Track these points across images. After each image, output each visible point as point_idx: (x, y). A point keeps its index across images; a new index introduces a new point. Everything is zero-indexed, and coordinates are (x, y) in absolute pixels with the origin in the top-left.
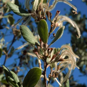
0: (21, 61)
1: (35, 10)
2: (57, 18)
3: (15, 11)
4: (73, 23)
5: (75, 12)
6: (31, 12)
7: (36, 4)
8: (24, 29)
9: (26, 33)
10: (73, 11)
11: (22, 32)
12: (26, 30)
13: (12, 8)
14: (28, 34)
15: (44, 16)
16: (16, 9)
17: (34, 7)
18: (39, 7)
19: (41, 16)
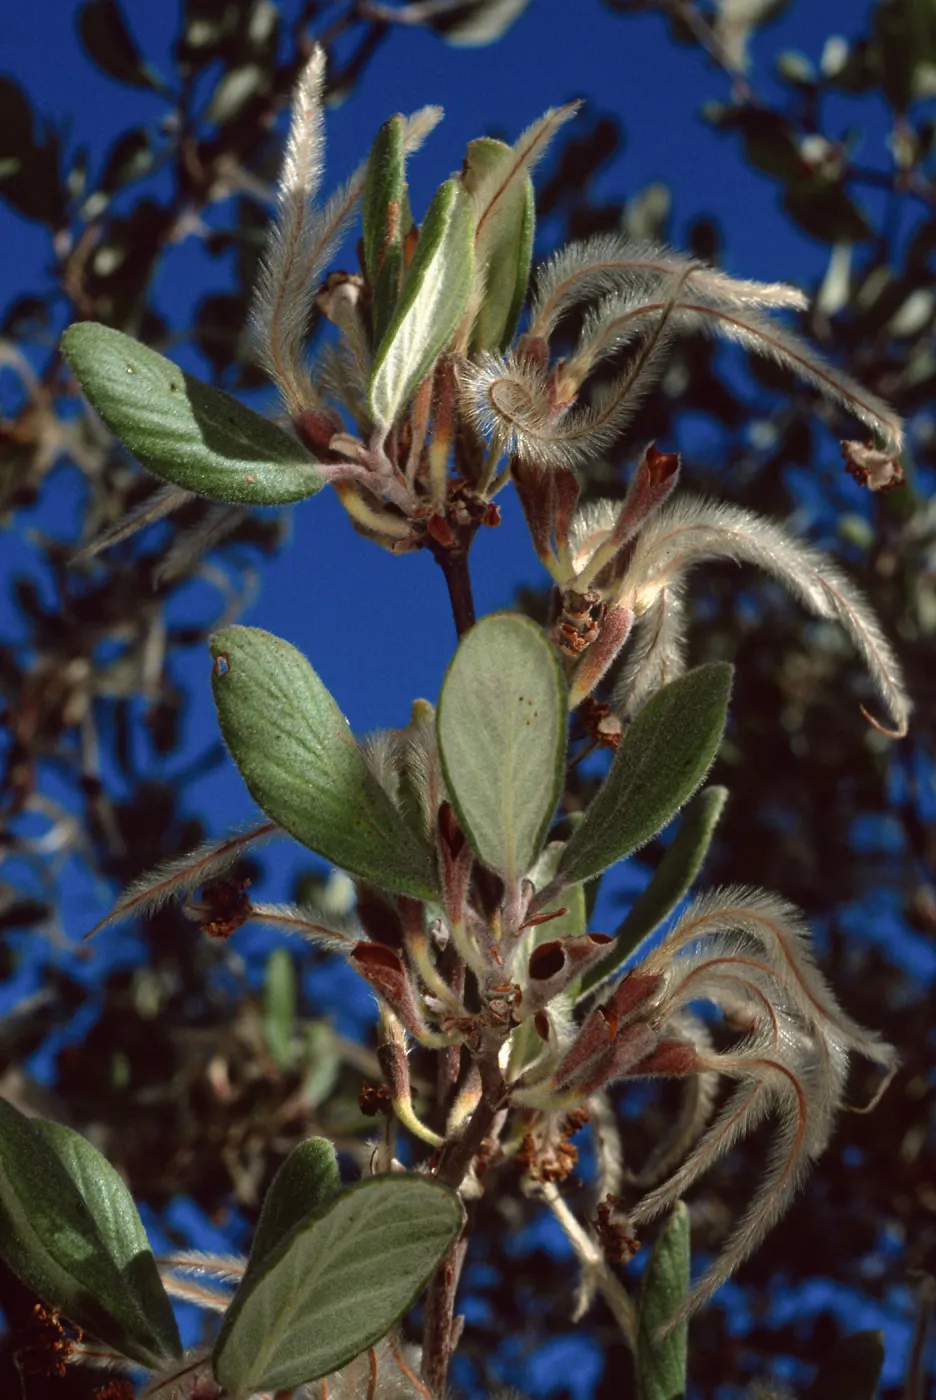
1: (386, 422)
2: (636, 538)
3: (147, 442)
7: (400, 360)
8: (261, 686)
9: (278, 737)
10: (859, 452)
11: (239, 723)
12: (281, 690)
13: (119, 401)
14: (308, 743)
15: (481, 492)
16: (165, 413)
17: (377, 399)
18: (432, 381)
19: (449, 491)
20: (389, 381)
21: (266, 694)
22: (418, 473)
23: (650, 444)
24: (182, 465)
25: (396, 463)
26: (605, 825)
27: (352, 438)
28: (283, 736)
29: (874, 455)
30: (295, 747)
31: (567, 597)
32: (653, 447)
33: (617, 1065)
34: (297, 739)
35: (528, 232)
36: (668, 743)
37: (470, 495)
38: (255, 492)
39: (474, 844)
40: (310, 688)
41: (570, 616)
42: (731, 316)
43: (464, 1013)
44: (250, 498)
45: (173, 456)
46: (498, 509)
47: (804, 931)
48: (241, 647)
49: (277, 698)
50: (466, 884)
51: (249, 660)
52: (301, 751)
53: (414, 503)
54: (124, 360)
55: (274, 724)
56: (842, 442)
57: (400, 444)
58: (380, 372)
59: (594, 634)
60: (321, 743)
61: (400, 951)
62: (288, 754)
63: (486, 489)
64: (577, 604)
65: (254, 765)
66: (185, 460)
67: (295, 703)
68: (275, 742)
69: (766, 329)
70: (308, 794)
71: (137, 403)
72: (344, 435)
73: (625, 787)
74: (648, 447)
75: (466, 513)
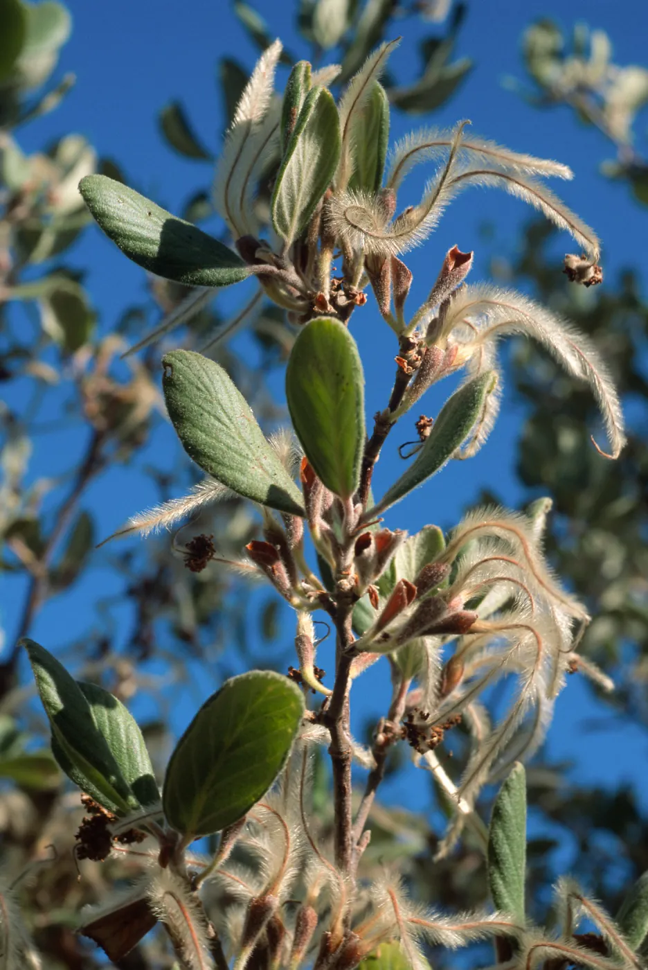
0: (143, 618)
1: (290, 240)
3: (131, 243)
4: (573, 349)
5: (585, 263)
6: (258, 255)
8: (192, 384)
9: (202, 415)
11: (177, 405)
12: (205, 387)
13: (113, 218)
14: (222, 420)
15: (354, 285)
16: (143, 227)
17: (278, 220)
19: (333, 284)
20: (286, 209)
21: (195, 389)
23: (454, 246)
28: (206, 415)
30: (213, 420)
31: (401, 342)
32: (456, 248)
34: (214, 416)
35: (384, 127)
37: (347, 287)
38: (202, 278)
40: (225, 387)
44: (198, 282)
45: (148, 253)
48: (180, 361)
49: (202, 391)
51: (185, 368)
52: (217, 423)
53: (309, 289)
54: (118, 195)
55: (199, 406)
58: (277, 202)
59: (418, 363)
60: (230, 420)
62: (208, 425)
65: (186, 430)
67: (214, 394)
68: (199, 417)
70: (221, 449)
71: (124, 220)
72: (264, 249)
74: (452, 249)
75: (344, 298)
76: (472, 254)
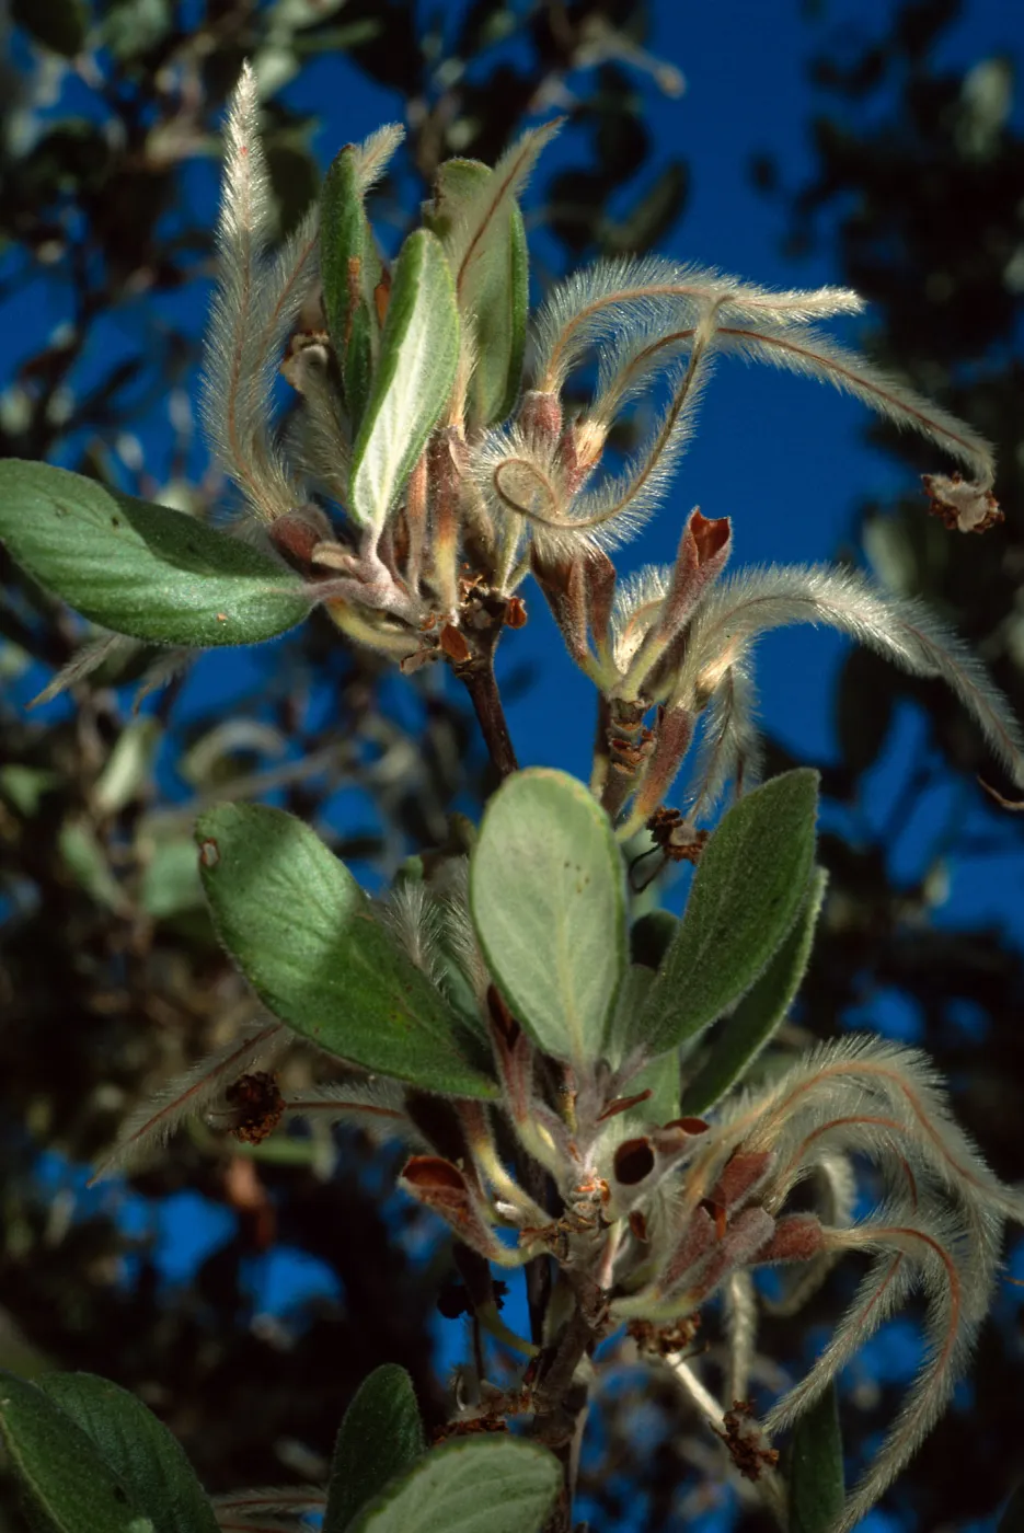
1: (379, 522)
6: (319, 557)
7: (383, 451)
9: (287, 931)
10: (945, 488)
11: (237, 920)
12: (283, 874)
13: (52, 552)
16: (106, 556)
17: (362, 501)
18: (425, 465)
19: (462, 591)
20: (373, 477)
22: (421, 576)
23: (695, 511)
24: (139, 614)
25: (395, 569)
26: (687, 982)
27: (338, 546)
28: (292, 928)
29: (962, 486)
31: (614, 706)
32: (697, 515)
33: (732, 1260)
34: (309, 929)
35: (520, 269)
36: (750, 877)
37: (485, 591)
38: (228, 632)
39: (532, 1032)
40: (317, 864)
41: (620, 728)
42: (773, 336)
43: (545, 1220)
44: (223, 640)
45: (125, 605)
46: (521, 604)
47: (934, 1079)
50: (528, 1077)
52: (316, 943)
53: (420, 612)
54: (52, 501)
55: (280, 916)
56: (922, 476)
57: (397, 543)
58: (360, 471)
60: (338, 929)
61: (460, 1162)
62: (301, 950)
63: (505, 582)
64: (628, 711)
65: (261, 967)
66: (140, 608)
67: (303, 887)
68: (283, 937)
69: (819, 349)
71: (73, 551)
72: (328, 544)
73: (705, 931)
74: (692, 516)
75: (484, 614)
76: (730, 522)
